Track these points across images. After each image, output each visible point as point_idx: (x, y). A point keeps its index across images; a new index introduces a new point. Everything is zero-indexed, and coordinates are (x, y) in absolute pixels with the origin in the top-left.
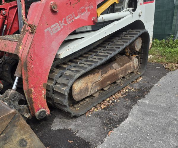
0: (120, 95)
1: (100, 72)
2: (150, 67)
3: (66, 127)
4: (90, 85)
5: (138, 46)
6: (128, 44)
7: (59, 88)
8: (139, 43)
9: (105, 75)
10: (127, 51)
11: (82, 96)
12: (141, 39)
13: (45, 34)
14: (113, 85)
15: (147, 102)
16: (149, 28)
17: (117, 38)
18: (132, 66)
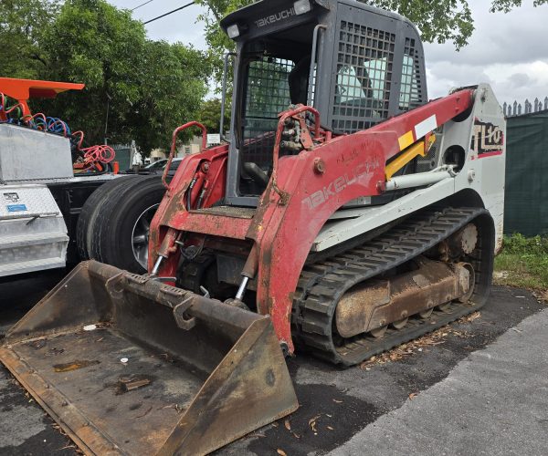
0: (429, 341)
1: (389, 285)
2: (501, 294)
3: (324, 382)
4: (368, 309)
5: (469, 243)
6: (446, 235)
7: (315, 304)
8: (470, 236)
9: (399, 295)
10: (444, 251)
11: (352, 329)
12: (475, 228)
13: (303, 208)
14: (413, 321)
15: (489, 356)
16: (495, 205)
17: (423, 223)
18: (455, 284)
